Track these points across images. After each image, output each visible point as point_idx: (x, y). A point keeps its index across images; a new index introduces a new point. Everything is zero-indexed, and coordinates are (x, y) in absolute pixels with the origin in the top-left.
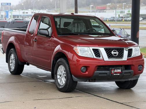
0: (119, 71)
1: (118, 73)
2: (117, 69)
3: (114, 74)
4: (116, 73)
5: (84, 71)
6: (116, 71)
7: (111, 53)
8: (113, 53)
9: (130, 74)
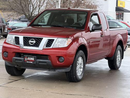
0: (33, 59)
1: (31, 61)
2: (30, 57)
3: (27, 62)
4: (29, 61)
5: (6, 56)
6: (29, 59)
7: (28, 42)
8: (30, 41)
9: (46, 64)
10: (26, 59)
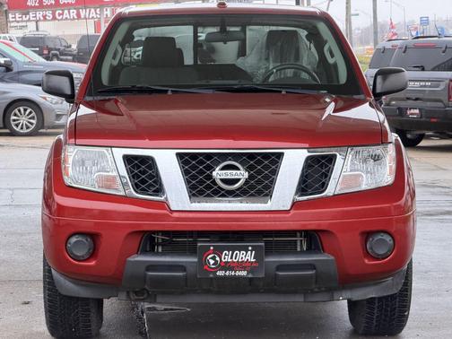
1: (241, 265)
2: (233, 249)
3: (220, 273)
5: (81, 252)
6: (227, 257)
7: (210, 177)
8: (218, 174)
9: (314, 272)
10: (212, 262)
